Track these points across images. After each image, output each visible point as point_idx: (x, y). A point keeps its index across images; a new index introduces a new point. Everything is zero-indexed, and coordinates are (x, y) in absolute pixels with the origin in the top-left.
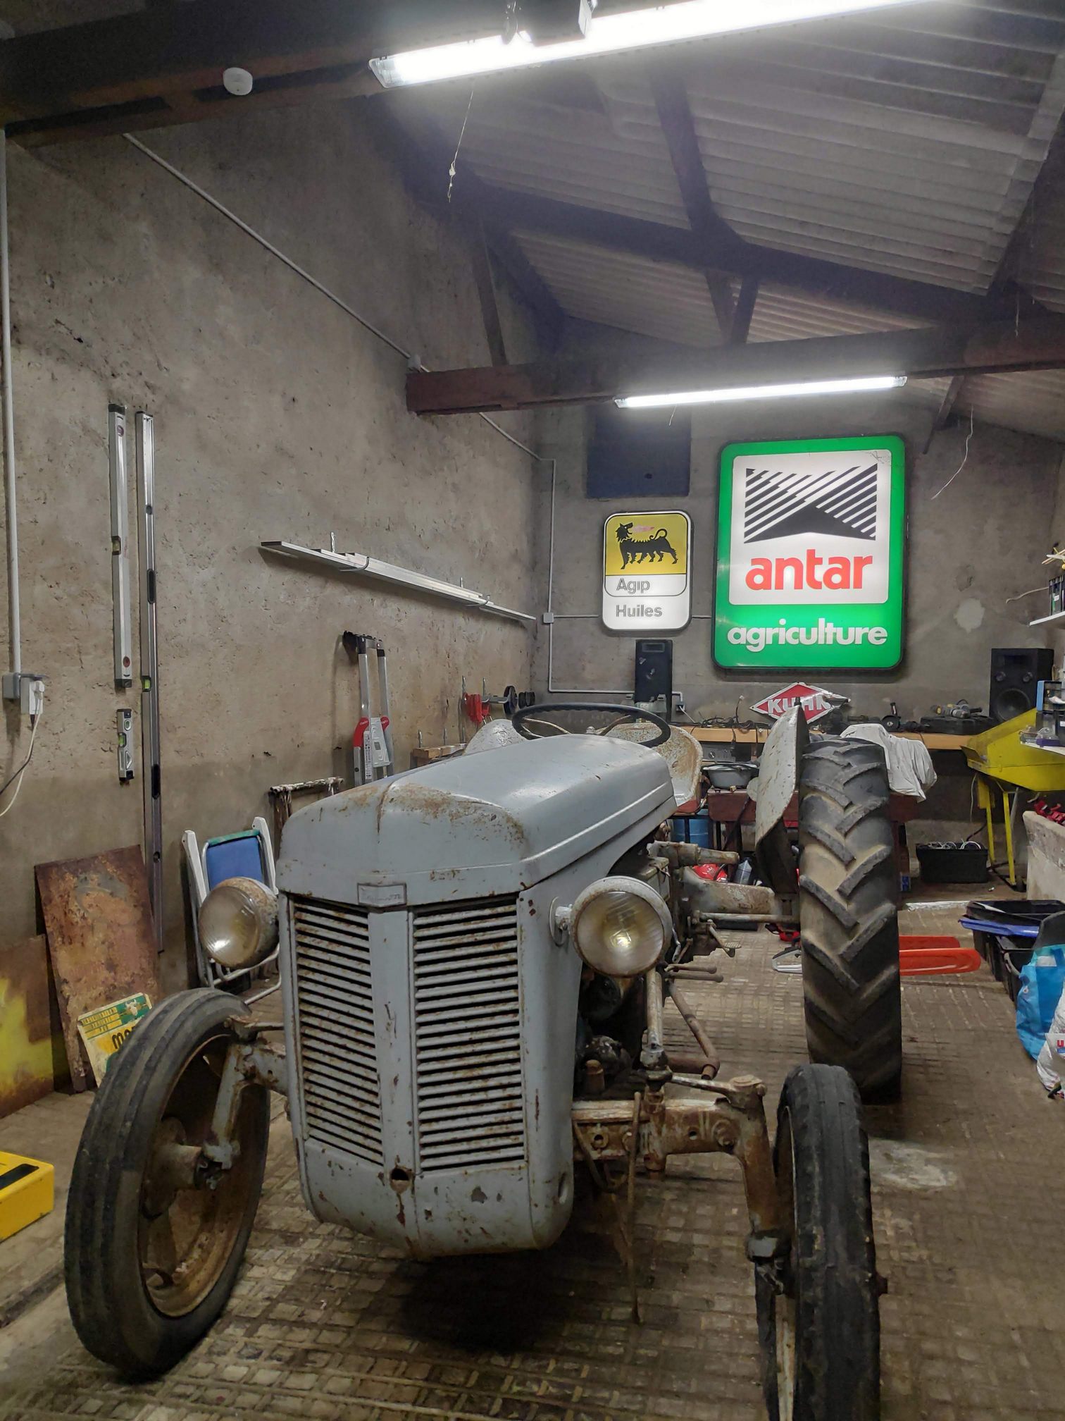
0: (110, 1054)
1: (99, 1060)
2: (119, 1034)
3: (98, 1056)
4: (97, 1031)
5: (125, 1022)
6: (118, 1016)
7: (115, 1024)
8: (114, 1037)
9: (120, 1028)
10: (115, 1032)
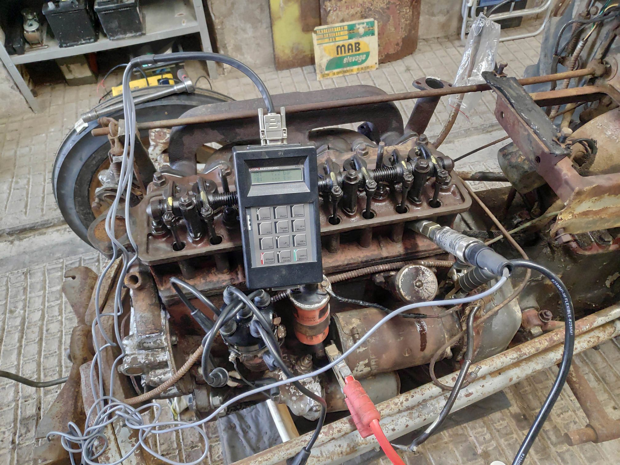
0: (332, 58)
1: (321, 60)
2: (343, 46)
3: (321, 57)
4: (327, 40)
5: (350, 38)
6: (346, 32)
7: (341, 38)
8: (338, 47)
9: (345, 41)
10: (340, 44)
